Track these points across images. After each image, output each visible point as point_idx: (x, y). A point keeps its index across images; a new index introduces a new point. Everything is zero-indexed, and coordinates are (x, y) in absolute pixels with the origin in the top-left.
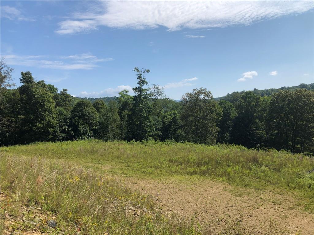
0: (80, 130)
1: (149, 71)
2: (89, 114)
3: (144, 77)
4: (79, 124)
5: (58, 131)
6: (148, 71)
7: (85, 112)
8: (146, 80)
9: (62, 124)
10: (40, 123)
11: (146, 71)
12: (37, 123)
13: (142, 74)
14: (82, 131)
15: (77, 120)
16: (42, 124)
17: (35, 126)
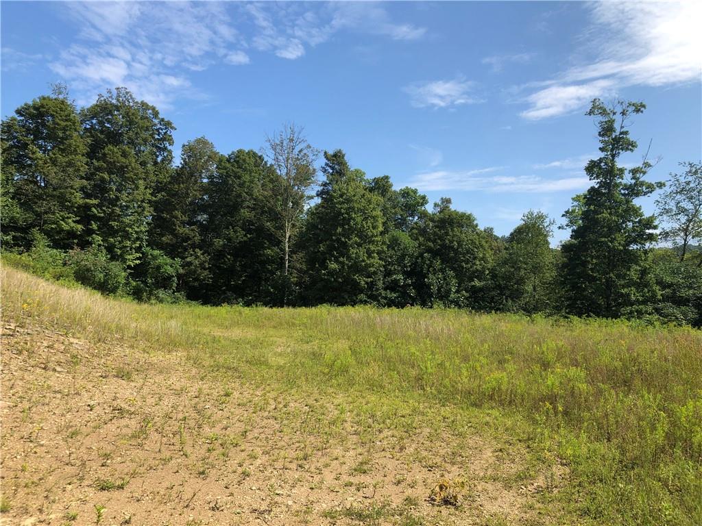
0: (428, 286)
1: (644, 106)
2: (460, 245)
3: (622, 127)
4: (431, 269)
5: (380, 284)
6: (639, 108)
7: (451, 242)
8: (631, 137)
9: (392, 269)
10: (337, 261)
11: (631, 109)
12: (330, 261)
13: (618, 118)
14: (434, 289)
15: (429, 260)
16: (342, 263)
17: (326, 268)
